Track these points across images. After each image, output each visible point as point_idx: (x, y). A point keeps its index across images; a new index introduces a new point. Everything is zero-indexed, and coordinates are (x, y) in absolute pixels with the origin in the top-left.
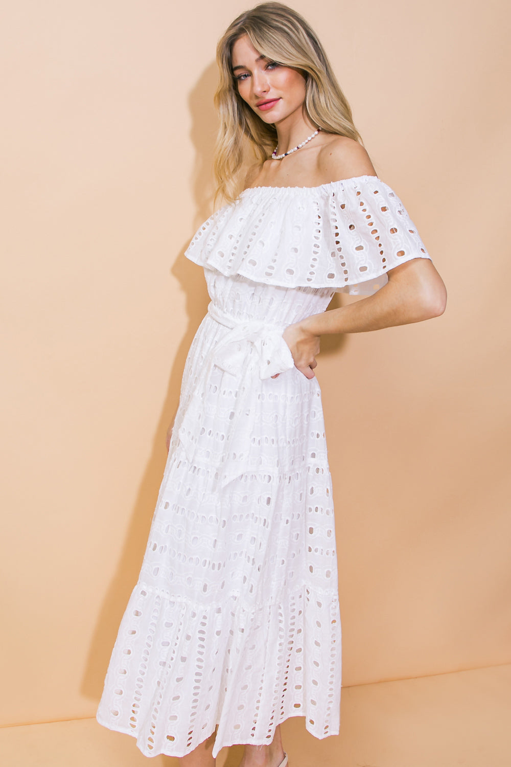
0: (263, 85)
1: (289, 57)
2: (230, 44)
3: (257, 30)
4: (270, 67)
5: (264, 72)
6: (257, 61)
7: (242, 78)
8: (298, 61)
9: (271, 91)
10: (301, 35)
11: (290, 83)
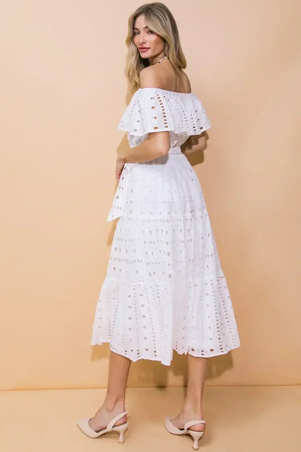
0: (143, 40)
1: (159, 30)
2: (135, 17)
3: (148, 14)
4: (149, 33)
5: (146, 34)
6: (144, 28)
7: (137, 34)
8: (163, 33)
9: (147, 43)
10: (167, 21)
11: (156, 43)
